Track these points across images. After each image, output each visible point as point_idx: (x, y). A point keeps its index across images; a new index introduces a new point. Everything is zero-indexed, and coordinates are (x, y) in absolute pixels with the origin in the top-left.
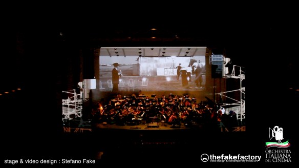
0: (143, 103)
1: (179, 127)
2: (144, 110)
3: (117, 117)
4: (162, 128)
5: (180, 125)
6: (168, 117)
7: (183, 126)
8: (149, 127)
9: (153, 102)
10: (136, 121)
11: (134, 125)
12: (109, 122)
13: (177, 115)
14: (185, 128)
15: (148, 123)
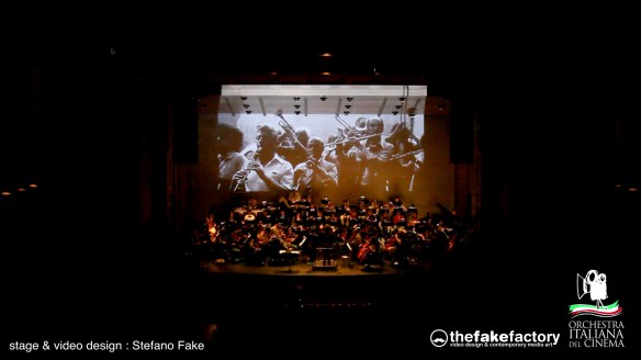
0: (303, 217)
1: (380, 270)
2: (305, 233)
3: (246, 248)
4: (344, 272)
5: (383, 264)
6: (356, 248)
7: (388, 268)
8: (315, 269)
9: (324, 214)
10: (288, 255)
11: (286, 264)
12: (230, 258)
13: (376, 243)
14: (392, 271)
15: (313, 260)
